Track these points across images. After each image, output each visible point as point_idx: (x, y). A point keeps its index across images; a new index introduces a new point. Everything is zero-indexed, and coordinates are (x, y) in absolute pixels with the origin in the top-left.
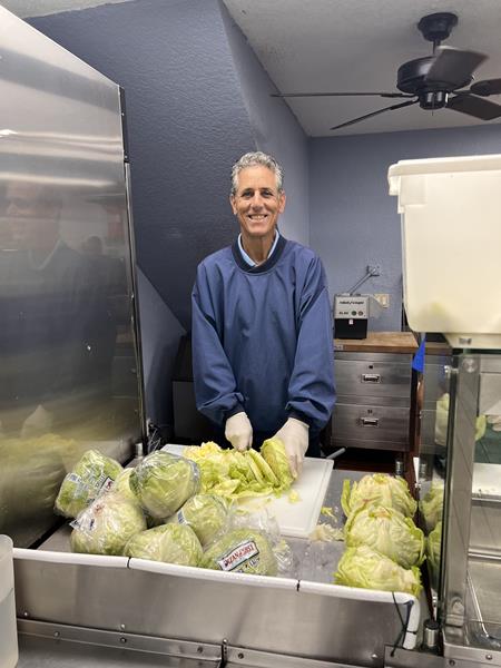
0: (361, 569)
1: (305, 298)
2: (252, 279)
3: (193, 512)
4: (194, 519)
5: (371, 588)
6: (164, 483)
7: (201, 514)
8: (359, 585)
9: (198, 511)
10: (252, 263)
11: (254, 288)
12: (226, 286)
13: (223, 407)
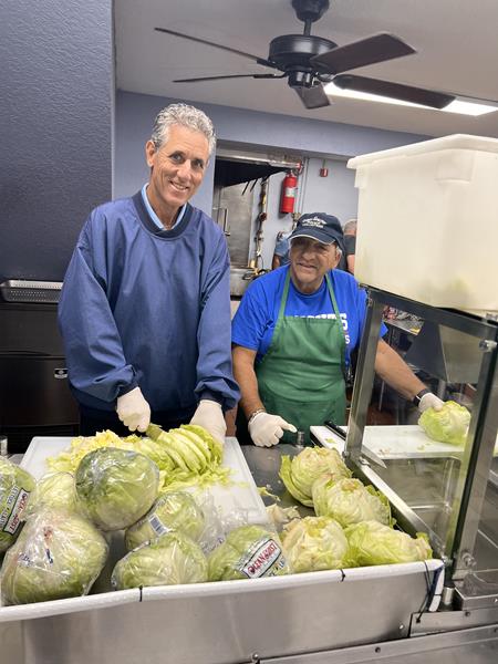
0: (385, 544)
1: (213, 272)
2: (160, 244)
3: (172, 515)
4: (176, 524)
5: (402, 562)
6: (129, 486)
7: (182, 517)
8: (389, 562)
9: (178, 513)
10: (160, 225)
11: (162, 253)
12: (128, 247)
13: (119, 382)
